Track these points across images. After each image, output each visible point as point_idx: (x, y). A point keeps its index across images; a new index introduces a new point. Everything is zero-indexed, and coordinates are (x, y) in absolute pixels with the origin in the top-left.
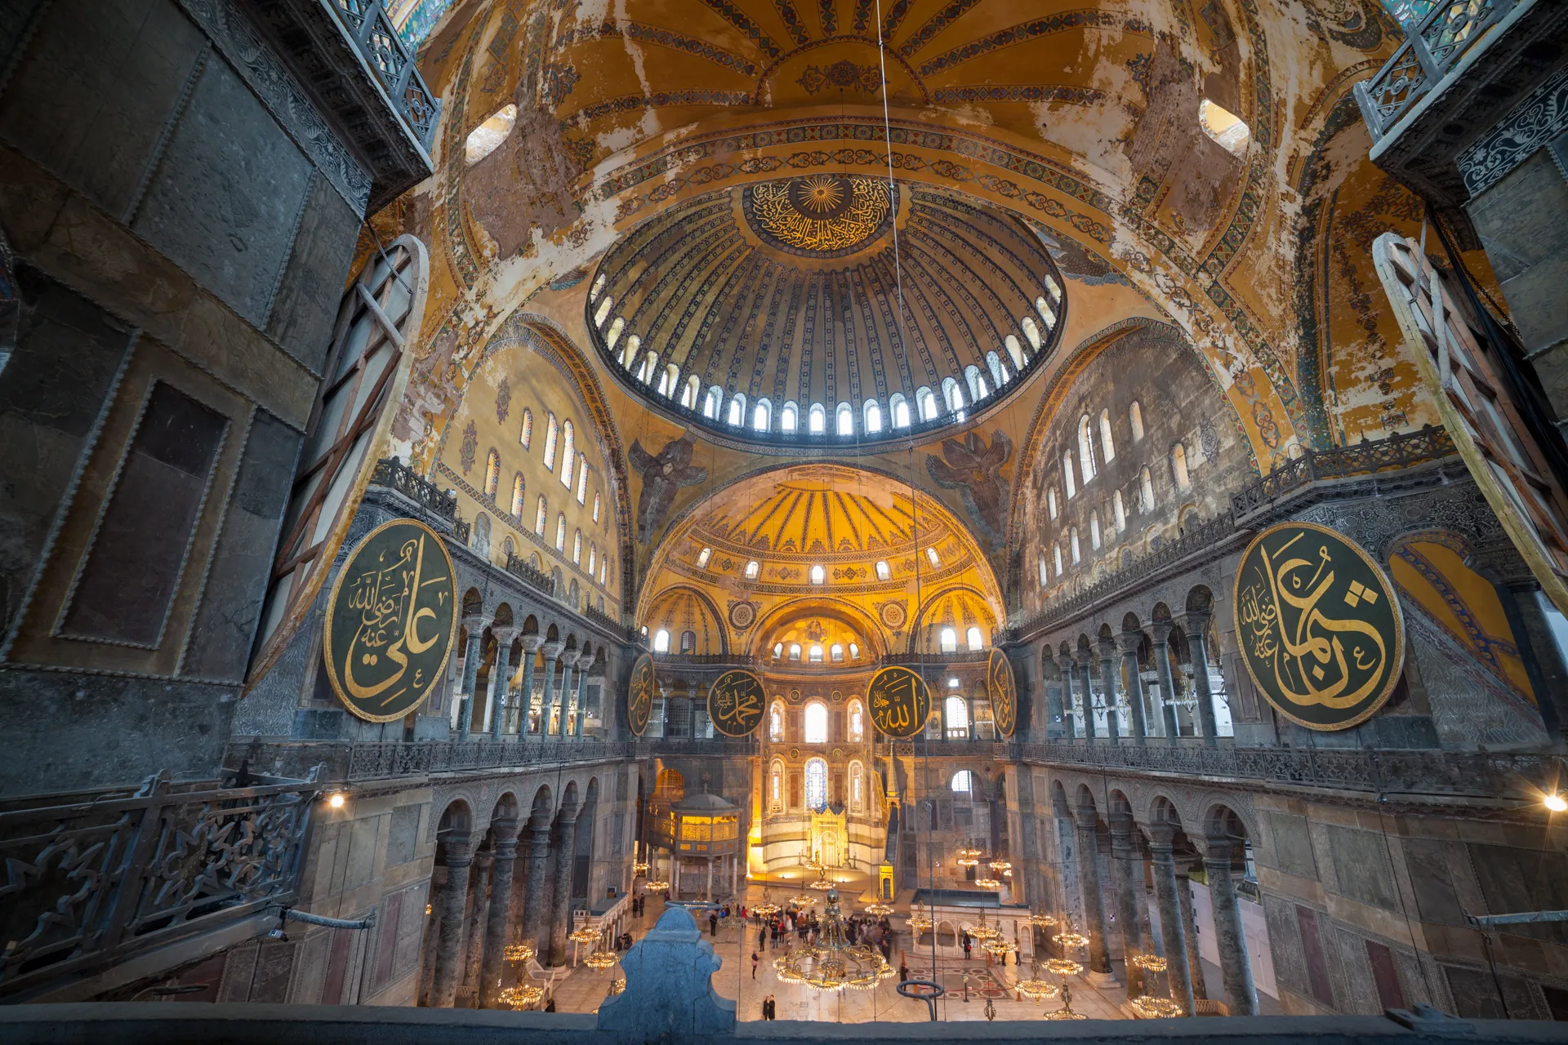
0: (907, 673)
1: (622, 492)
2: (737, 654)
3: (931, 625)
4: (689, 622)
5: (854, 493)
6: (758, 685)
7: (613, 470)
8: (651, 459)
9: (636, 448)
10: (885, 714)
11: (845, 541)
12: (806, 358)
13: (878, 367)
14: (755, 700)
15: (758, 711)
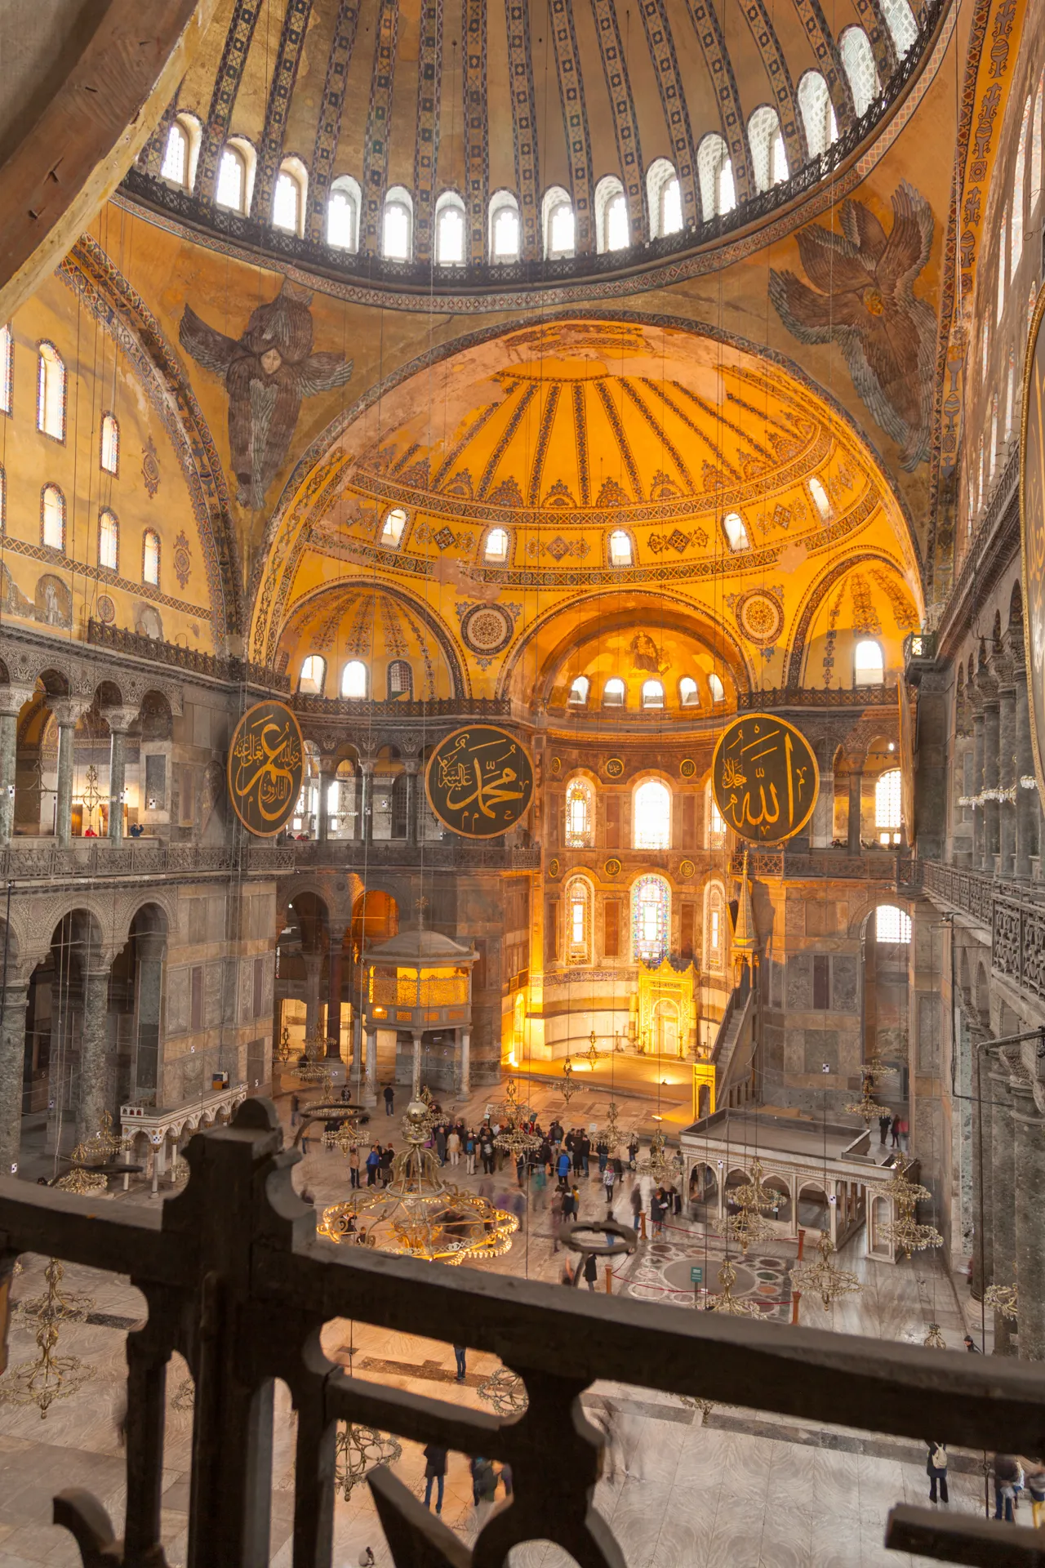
0: (778, 725)
1: (186, 413)
2: (477, 696)
3: (831, 634)
4: (397, 645)
5: (654, 377)
6: (518, 748)
7: (157, 373)
8: (232, 345)
9: (191, 326)
10: (741, 798)
11: (661, 478)
12: (521, 84)
13: (669, 78)
14: (513, 776)
15: (520, 795)
